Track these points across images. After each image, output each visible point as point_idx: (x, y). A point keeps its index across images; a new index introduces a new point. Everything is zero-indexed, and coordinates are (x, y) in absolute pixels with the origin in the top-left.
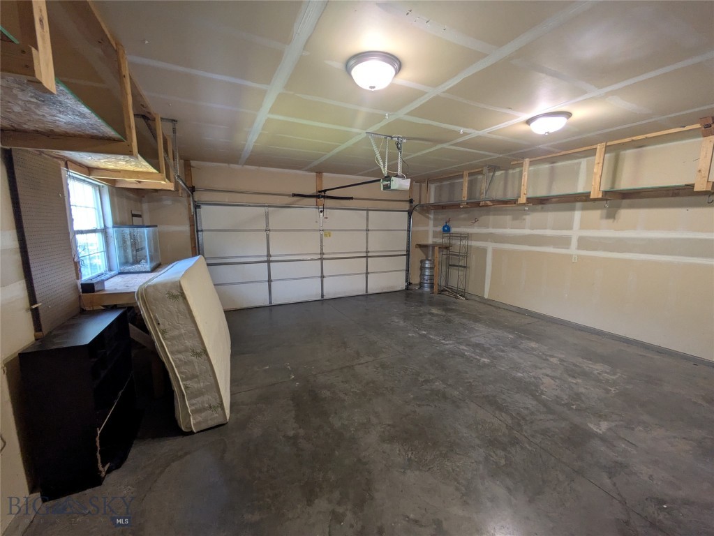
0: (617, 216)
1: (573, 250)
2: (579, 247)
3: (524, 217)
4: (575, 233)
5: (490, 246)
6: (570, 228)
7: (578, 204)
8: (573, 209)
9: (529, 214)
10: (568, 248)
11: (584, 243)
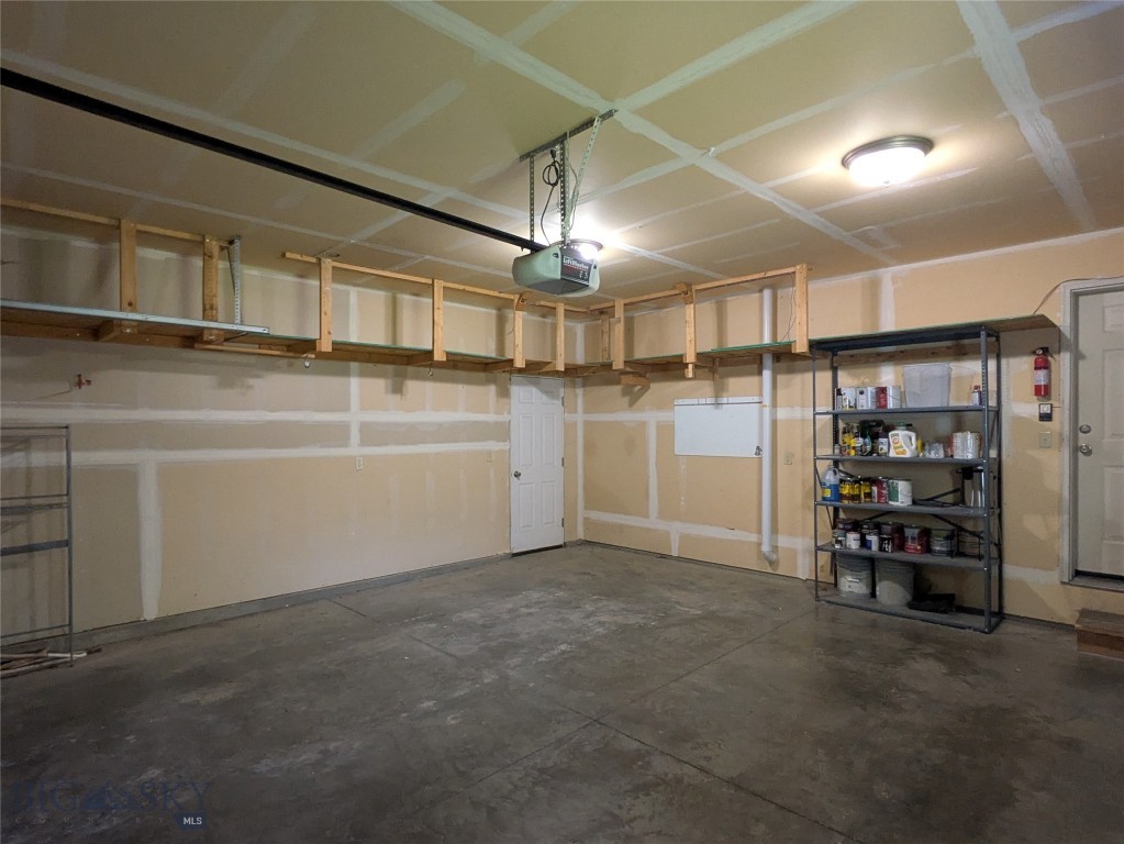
0: (404, 391)
1: (354, 449)
2: (364, 442)
3: (251, 381)
4: (355, 416)
5: (149, 461)
6: (346, 408)
7: (354, 366)
8: (346, 373)
9: (259, 377)
10: (346, 446)
11: (371, 434)
